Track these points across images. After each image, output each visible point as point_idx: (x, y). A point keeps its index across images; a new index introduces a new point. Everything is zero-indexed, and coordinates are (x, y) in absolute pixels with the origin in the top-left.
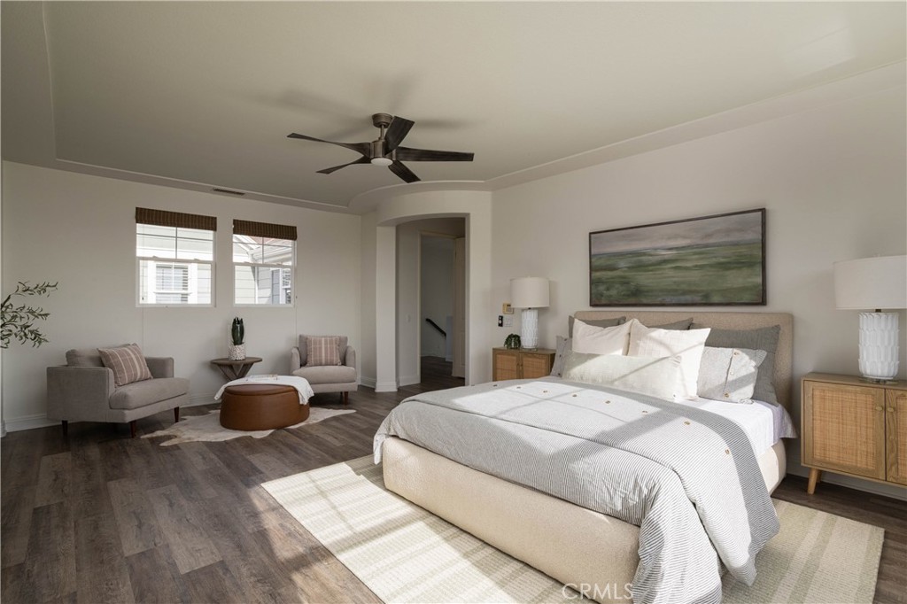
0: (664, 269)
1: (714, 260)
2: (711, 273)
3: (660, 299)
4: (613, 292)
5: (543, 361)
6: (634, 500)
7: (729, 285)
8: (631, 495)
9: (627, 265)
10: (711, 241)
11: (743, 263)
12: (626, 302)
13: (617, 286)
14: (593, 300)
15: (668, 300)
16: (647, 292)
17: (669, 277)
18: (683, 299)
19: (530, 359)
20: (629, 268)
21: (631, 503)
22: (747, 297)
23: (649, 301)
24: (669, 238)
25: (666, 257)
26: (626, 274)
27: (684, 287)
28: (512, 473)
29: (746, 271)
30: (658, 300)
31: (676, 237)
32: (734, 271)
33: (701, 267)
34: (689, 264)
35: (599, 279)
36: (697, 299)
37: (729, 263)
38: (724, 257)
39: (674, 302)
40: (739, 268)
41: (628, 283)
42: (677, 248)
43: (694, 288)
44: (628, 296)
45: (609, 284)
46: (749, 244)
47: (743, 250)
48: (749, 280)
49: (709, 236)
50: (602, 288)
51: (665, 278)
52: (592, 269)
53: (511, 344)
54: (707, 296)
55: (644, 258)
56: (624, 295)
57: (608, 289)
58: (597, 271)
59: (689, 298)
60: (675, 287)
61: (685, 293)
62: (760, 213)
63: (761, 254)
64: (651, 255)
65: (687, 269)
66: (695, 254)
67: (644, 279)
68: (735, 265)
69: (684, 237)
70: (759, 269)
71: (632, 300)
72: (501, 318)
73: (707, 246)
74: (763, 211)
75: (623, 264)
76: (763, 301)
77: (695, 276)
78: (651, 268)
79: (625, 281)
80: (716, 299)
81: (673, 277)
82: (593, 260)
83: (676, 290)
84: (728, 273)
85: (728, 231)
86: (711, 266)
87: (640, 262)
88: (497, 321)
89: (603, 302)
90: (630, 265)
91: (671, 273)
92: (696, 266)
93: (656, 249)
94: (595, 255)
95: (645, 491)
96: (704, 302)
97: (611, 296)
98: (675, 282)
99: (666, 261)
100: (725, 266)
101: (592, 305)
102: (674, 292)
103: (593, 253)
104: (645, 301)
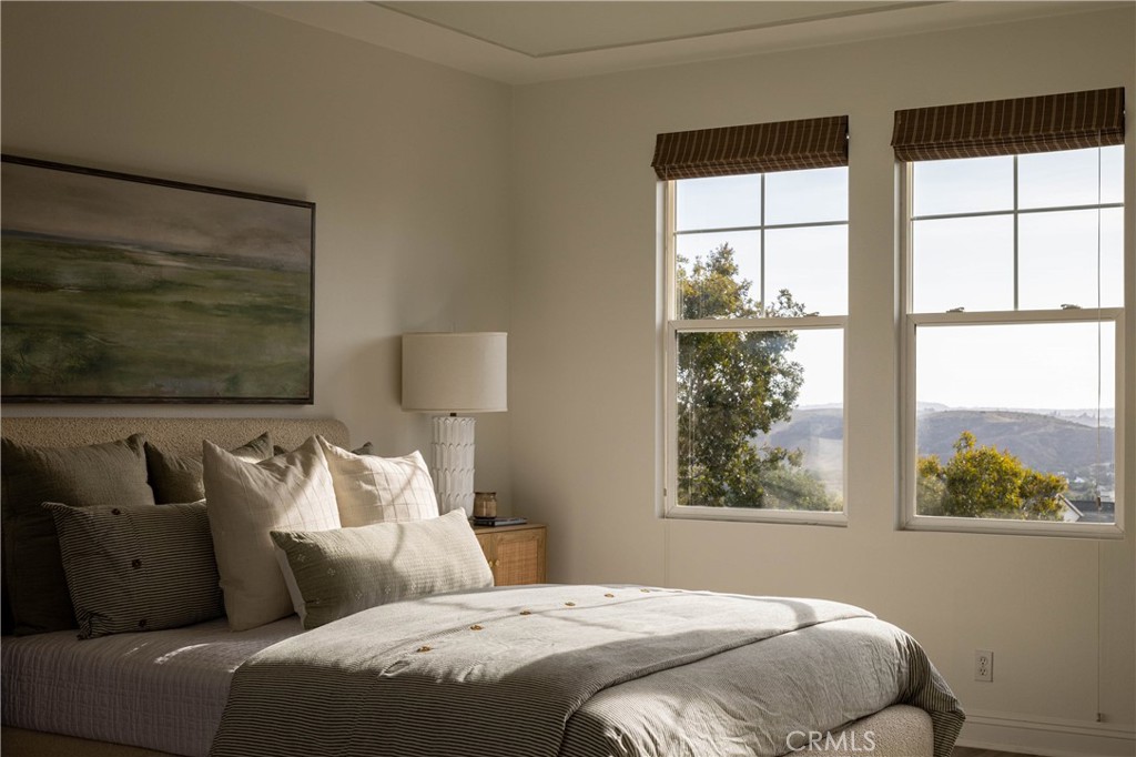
0: (163, 304)
1: (246, 298)
2: (244, 328)
3: (151, 385)
4: (42, 359)
7: (269, 359)
9: (79, 281)
10: (243, 251)
11: (288, 311)
12: (73, 392)
13: (53, 340)
15: (167, 388)
16: (126, 362)
17: (170, 328)
18: (194, 386)
20: (82, 288)
22: (290, 387)
23: (128, 390)
25: (165, 274)
26: (76, 306)
27: (196, 355)
29: (289, 330)
30: (149, 387)
32: (275, 328)
33: (227, 310)
34: (207, 301)
36: (219, 387)
37: (268, 308)
38: (263, 295)
39: (178, 393)
40: (280, 323)
41: (80, 334)
42: (186, 255)
43: (212, 360)
44: (81, 372)
45: (32, 333)
46: (293, 273)
47: (288, 284)
48: (294, 350)
51: (163, 328)
54: (234, 381)
55: (120, 267)
56: (71, 369)
59: (204, 385)
60: (182, 356)
61: (198, 371)
62: (309, 211)
63: (308, 297)
64: (136, 262)
65: (202, 310)
66: (216, 275)
67: (120, 327)
68: (276, 315)
69: (201, 231)
70: (305, 327)
71: (91, 385)
74: (312, 206)
75: (69, 274)
76: (309, 400)
77: (217, 331)
78: (134, 297)
80: (249, 389)
83: (183, 363)
84: (266, 330)
85: (268, 237)
86: (242, 310)
87: (110, 277)
90: (88, 281)
91: (175, 317)
92: (219, 307)
93: (146, 247)
96: (228, 395)
97: (35, 370)
98: (181, 342)
99: (162, 285)
100: (262, 314)
102: (180, 367)
104: (119, 389)
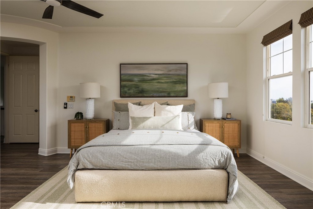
0: (154, 82)
1: (172, 80)
2: (171, 85)
3: (152, 94)
4: (132, 91)
5: (102, 124)
6: (223, 160)
7: (177, 90)
8: (221, 159)
9: (138, 80)
10: (171, 73)
11: (181, 82)
12: (137, 96)
13: (133, 88)
14: (122, 94)
15: (155, 95)
16: (147, 91)
17: (155, 86)
18: (160, 94)
19: (94, 124)
20: (138, 81)
21: (222, 161)
22: (182, 94)
23: (147, 95)
24: (156, 70)
25: (154, 78)
26: (137, 83)
27: (161, 90)
28: (171, 165)
29: (182, 85)
30: (151, 95)
31: (158, 70)
32: (178, 85)
33: (167, 82)
34: (163, 81)
35: (125, 85)
36: (166, 95)
37: (177, 81)
38: (175, 79)
39: (157, 96)
40: (180, 84)
41: (138, 87)
42: (158, 74)
43: (164, 90)
44: (138, 93)
45: (130, 88)
46: (183, 75)
47: (181, 77)
48: (183, 88)
49: (170, 71)
50: (126, 89)
51: (154, 86)
52: (121, 80)
53: (79, 117)
54: (169, 93)
55: (145, 77)
56: (136, 93)
57: (129, 90)
58: (124, 81)
59: (163, 94)
60: (158, 90)
61: (161, 92)
62: (186, 65)
63: (186, 79)
64: (148, 76)
65: (162, 83)
66: (165, 77)
67: (145, 86)
68: (178, 83)
69: (161, 70)
70: (186, 84)
71: (140, 95)
72: (66, 104)
73: (169, 74)
74: (187, 64)
75: (136, 79)
76: (187, 96)
77: (165, 86)
78: (148, 82)
79: (137, 87)
80: (172, 95)
81: (156, 86)
82: (122, 76)
83: (158, 91)
84: (176, 85)
85: (176, 70)
86: (171, 82)
87: (144, 79)
88: (63, 106)
89: (127, 95)
90: (139, 80)
91: (156, 84)
92: (165, 82)
93: (150, 74)
94: (122, 74)
95: (226, 156)
96: (168, 96)
97: (131, 93)
98: (158, 88)
99: (154, 79)
100: (175, 83)
101: (121, 97)
102: (158, 92)
103: (121, 73)
